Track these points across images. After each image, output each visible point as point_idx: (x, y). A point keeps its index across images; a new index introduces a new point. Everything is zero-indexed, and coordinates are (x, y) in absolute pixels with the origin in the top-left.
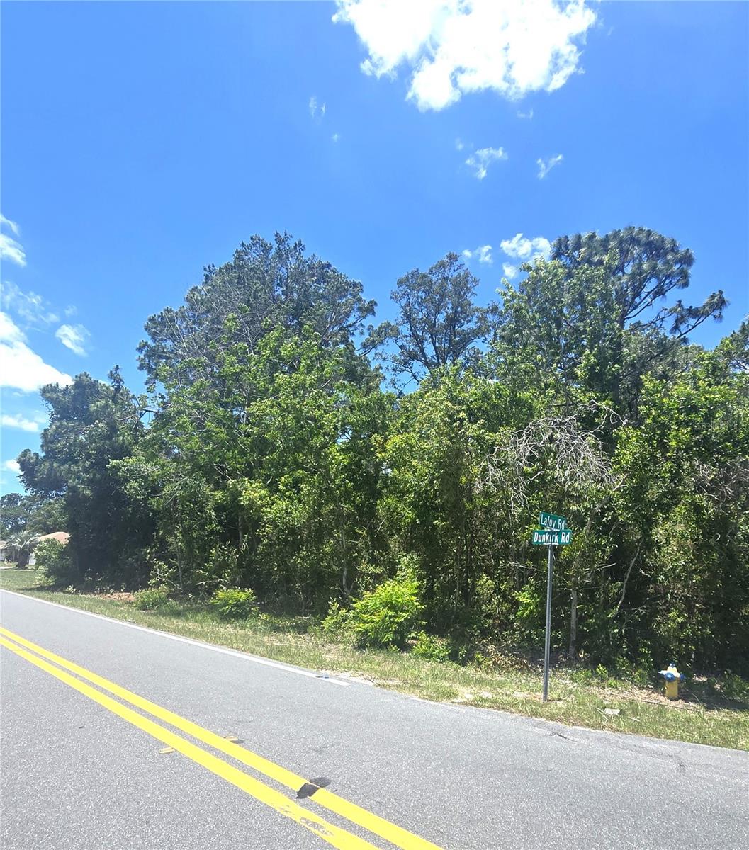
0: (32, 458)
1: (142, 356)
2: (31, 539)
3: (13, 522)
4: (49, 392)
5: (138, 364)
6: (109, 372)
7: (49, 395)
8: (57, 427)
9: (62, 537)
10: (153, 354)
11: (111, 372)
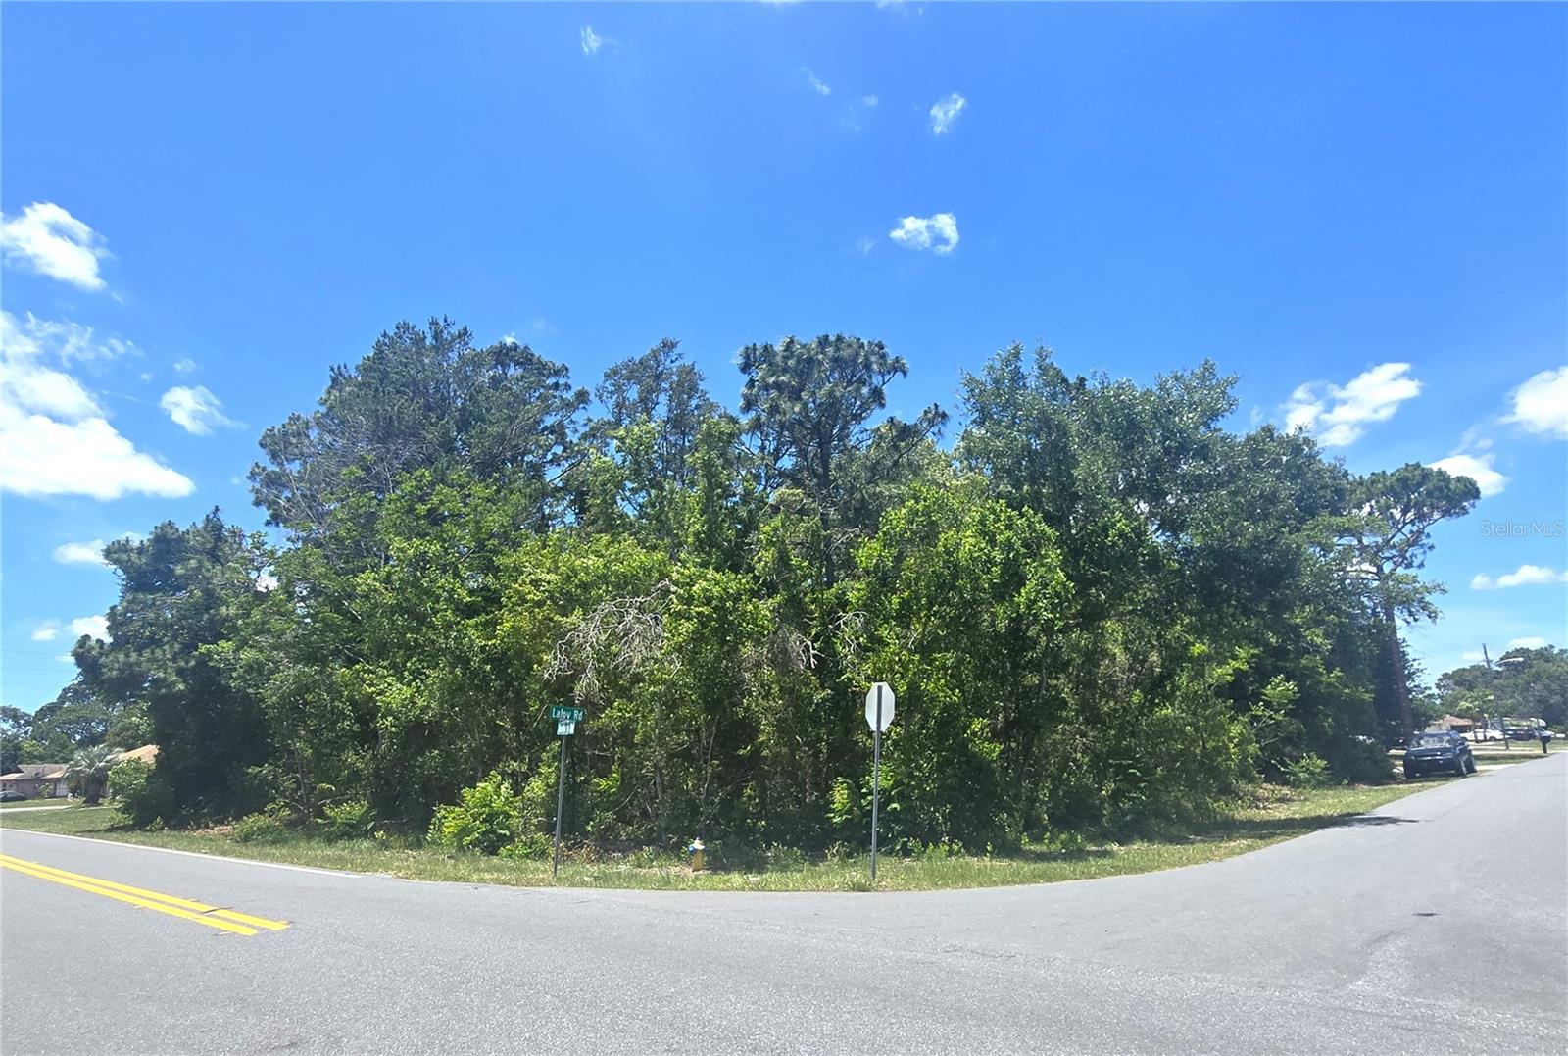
0: (93, 648)
1: (257, 486)
2: (108, 757)
3: (83, 729)
4: (115, 552)
5: (252, 497)
6: (204, 517)
7: (115, 556)
8: (130, 602)
9: (148, 753)
10: (273, 481)
11: (207, 516)
